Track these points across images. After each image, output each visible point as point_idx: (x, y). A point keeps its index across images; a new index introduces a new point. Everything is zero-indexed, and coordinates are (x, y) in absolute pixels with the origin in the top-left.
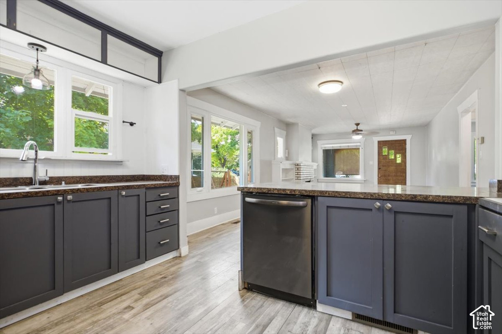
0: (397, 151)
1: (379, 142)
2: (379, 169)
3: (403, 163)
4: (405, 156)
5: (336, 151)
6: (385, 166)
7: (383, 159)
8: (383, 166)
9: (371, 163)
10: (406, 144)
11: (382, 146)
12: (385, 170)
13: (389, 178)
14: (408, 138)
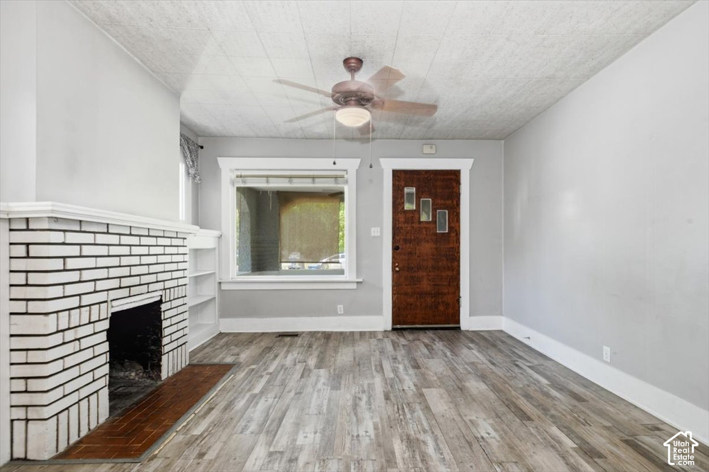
0: (439, 202)
1: (397, 174)
2: (395, 248)
3: (453, 234)
4: (458, 215)
5: (285, 198)
6: (410, 241)
7: (406, 222)
8: (405, 241)
9: (375, 232)
10: (458, 183)
11: (403, 183)
12: (410, 253)
13: (421, 274)
14: (464, 166)
